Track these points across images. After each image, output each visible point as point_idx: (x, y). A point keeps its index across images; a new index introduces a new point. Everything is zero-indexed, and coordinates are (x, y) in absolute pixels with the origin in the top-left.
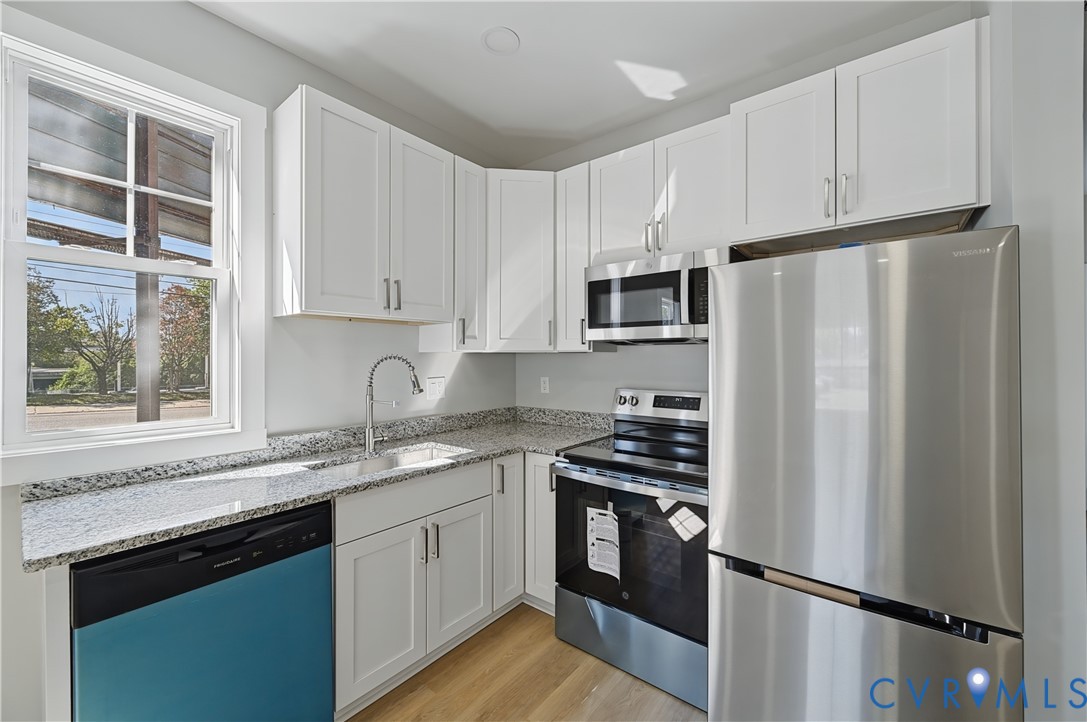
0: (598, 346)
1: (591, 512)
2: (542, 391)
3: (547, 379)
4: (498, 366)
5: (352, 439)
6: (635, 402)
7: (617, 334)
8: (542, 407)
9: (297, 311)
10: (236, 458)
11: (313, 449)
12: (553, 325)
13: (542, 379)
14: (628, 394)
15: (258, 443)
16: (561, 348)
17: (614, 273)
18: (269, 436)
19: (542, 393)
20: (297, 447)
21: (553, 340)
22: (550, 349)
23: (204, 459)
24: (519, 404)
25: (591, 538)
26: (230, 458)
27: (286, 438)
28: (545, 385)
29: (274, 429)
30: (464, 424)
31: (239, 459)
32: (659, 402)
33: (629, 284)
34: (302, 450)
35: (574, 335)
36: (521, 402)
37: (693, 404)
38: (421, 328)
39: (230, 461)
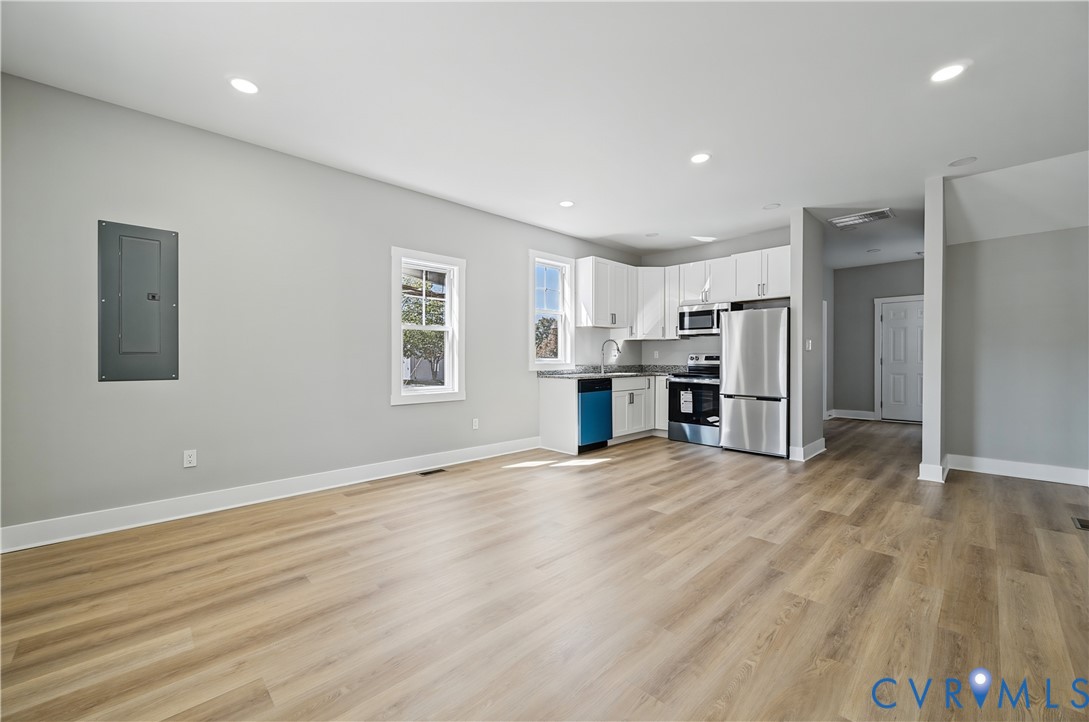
0: (683, 337)
1: (682, 393)
3: (656, 351)
4: (636, 346)
6: (697, 359)
7: (687, 332)
8: (655, 364)
9: (590, 324)
12: (664, 329)
14: (694, 356)
16: (667, 338)
17: (686, 310)
19: (654, 358)
21: (664, 335)
22: (662, 338)
24: (643, 363)
25: (682, 401)
28: (656, 354)
32: (707, 358)
33: (692, 314)
35: (672, 333)
37: (718, 358)
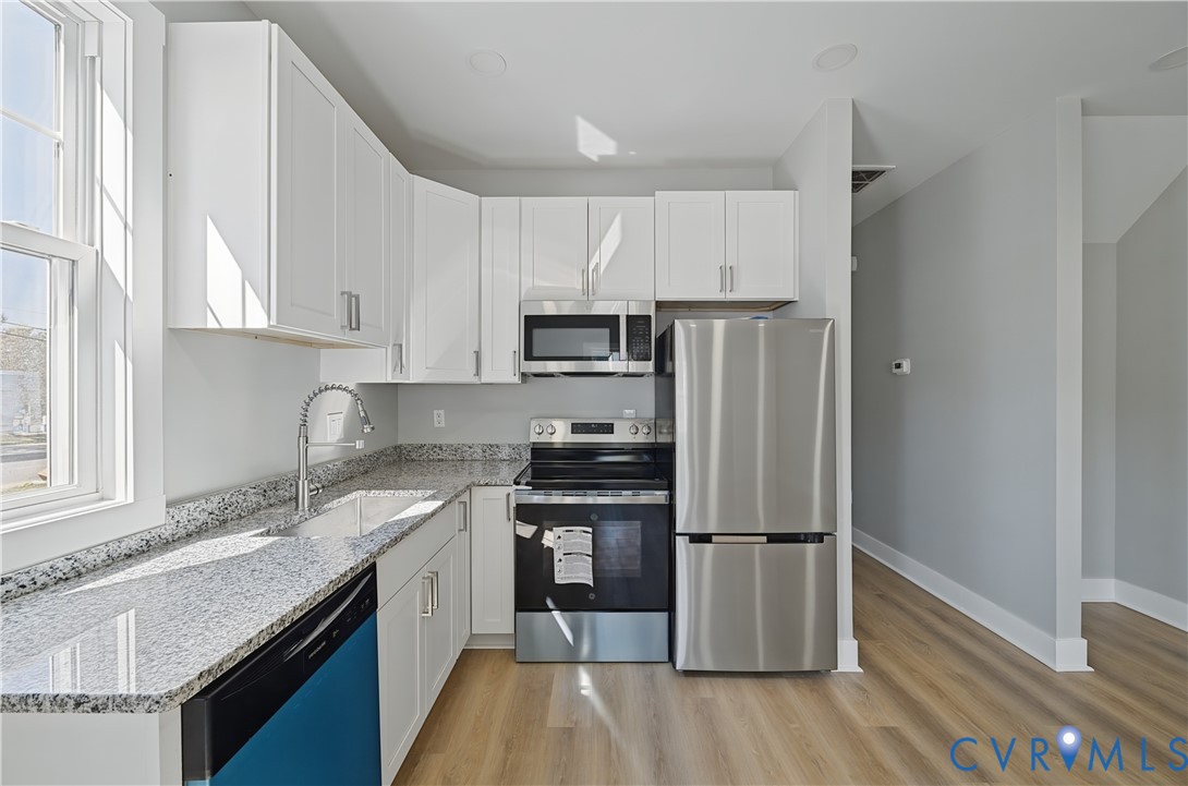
0: (525, 377)
2: (436, 425)
3: (442, 412)
5: (262, 498)
6: (553, 430)
7: (555, 367)
8: (438, 443)
10: (132, 543)
11: (222, 518)
12: (479, 355)
13: (435, 412)
15: (155, 519)
17: (551, 310)
18: (169, 505)
19: (435, 427)
20: (204, 517)
21: (478, 373)
22: (475, 380)
23: (88, 550)
24: (402, 441)
25: (558, 555)
26: (123, 545)
27: (191, 506)
28: (439, 418)
29: (175, 494)
30: (361, 469)
31: (134, 544)
32: (578, 428)
34: (209, 521)
35: (503, 364)
36: (404, 439)
37: (608, 429)
38: (323, 351)
39: (124, 548)
